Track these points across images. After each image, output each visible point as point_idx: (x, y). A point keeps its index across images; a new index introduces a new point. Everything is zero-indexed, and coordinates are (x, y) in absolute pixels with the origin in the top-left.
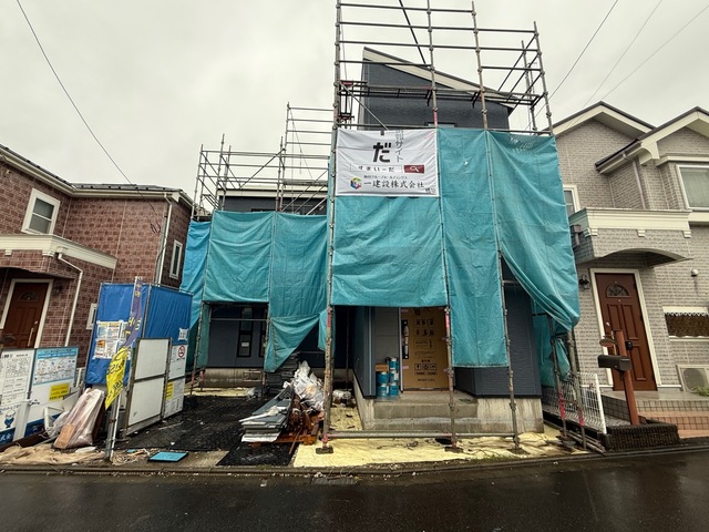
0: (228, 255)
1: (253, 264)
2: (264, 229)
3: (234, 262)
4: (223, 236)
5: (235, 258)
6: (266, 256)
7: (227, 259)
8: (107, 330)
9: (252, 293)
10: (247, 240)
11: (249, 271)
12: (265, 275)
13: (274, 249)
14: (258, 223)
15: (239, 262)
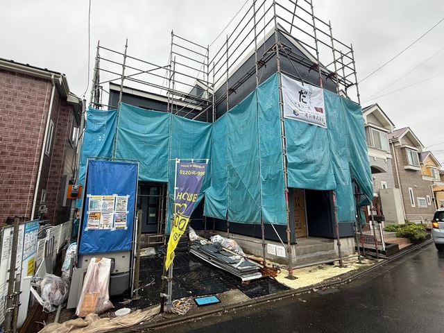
0: (135, 142)
1: (156, 152)
2: (163, 125)
3: (141, 149)
4: (130, 126)
5: (141, 146)
6: (166, 146)
7: (134, 146)
8: (101, 203)
9: (156, 174)
10: (150, 132)
11: (153, 157)
12: (165, 161)
13: (171, 142)
14: (158, 120)
15: (144, 149)
